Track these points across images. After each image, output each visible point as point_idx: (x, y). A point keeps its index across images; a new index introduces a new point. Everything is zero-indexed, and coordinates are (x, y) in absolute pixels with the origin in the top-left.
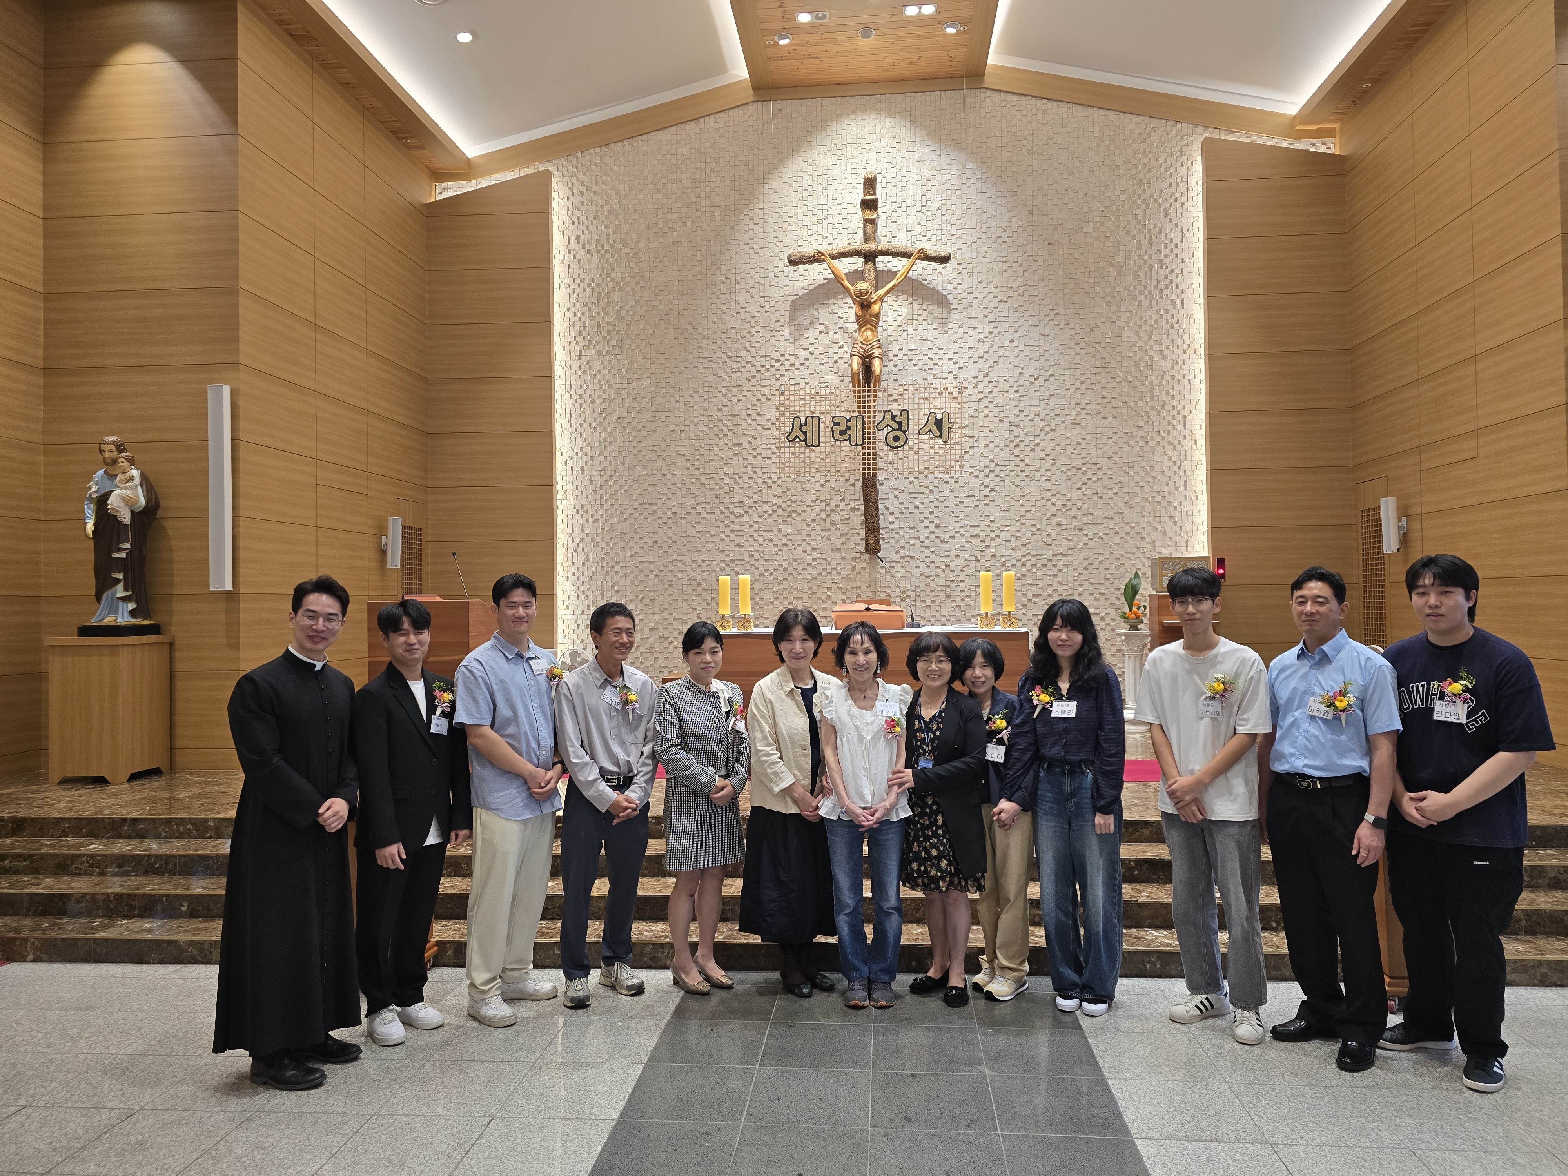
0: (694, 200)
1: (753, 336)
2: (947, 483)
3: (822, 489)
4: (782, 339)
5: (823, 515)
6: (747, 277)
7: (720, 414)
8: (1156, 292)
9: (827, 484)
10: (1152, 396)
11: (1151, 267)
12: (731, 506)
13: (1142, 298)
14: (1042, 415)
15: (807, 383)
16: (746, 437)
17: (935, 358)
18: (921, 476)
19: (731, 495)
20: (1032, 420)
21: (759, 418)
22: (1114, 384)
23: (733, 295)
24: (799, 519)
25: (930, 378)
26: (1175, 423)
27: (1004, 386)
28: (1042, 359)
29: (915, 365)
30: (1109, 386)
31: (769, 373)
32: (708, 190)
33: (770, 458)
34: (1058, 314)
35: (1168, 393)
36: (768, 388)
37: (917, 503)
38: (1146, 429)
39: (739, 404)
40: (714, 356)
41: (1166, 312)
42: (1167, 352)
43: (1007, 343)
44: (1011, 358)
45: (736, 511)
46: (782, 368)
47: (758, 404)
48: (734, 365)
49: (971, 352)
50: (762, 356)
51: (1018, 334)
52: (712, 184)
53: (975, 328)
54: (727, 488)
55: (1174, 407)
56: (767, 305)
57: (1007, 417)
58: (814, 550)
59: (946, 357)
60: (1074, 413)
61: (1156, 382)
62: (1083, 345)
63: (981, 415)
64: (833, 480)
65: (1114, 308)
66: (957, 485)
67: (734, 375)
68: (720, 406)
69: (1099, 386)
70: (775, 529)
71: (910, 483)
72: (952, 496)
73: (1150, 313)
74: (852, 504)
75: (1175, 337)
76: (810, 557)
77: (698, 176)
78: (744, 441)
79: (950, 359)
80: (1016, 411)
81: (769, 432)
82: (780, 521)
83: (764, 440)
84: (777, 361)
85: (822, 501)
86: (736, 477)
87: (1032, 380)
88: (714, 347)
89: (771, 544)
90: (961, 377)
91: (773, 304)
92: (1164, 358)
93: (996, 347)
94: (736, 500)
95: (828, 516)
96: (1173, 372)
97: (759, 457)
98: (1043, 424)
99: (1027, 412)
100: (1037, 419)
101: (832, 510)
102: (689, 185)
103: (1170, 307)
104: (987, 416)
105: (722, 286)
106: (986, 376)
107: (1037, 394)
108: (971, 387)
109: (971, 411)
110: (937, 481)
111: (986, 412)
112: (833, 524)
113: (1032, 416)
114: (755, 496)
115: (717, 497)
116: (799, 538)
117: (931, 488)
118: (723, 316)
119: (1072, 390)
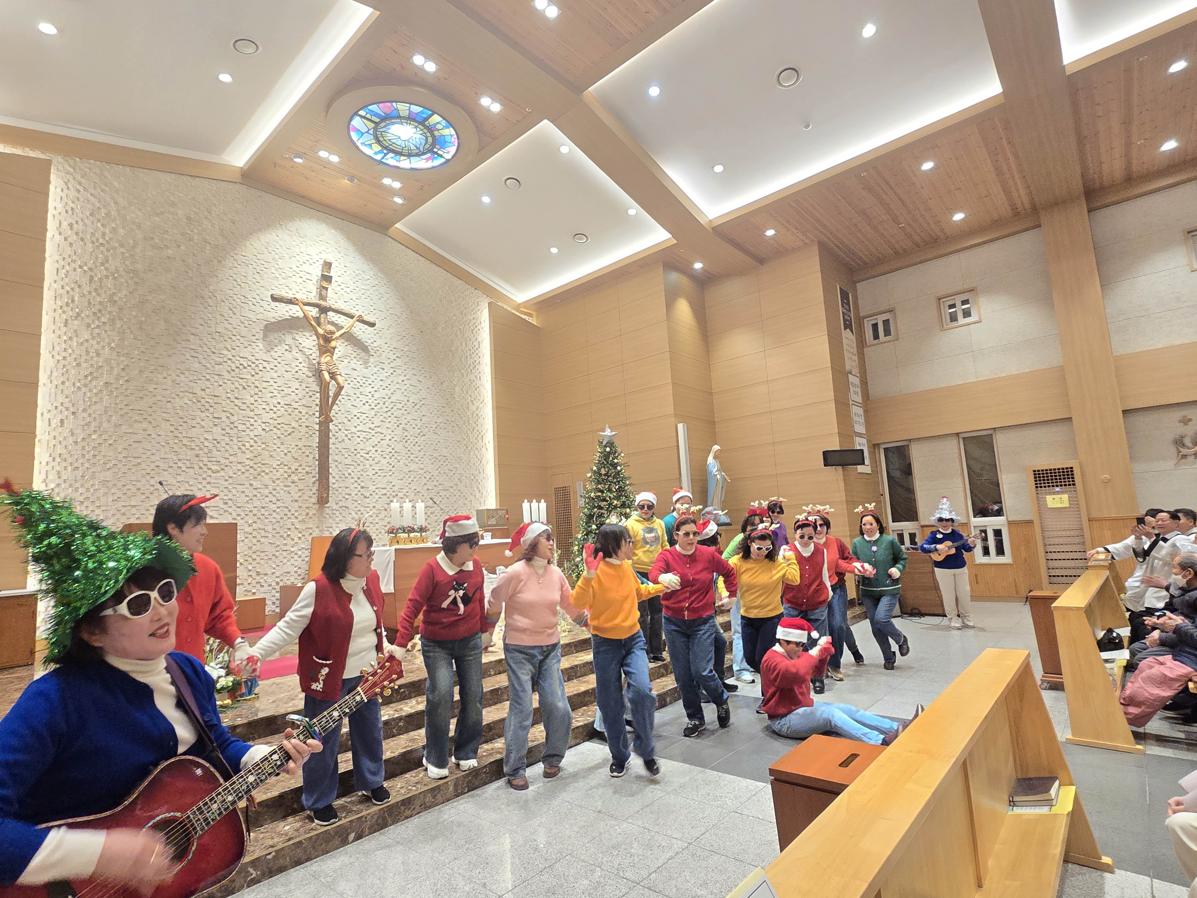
0: (189, 232)
1: (234, 341)
2: (368, 460)
3: (285, 457)
4: (257, 349)
5: (286, 476)
6: (231, 300)
7: (203, 393)
8: (469, 370)
9: (289, 454)
10: (469, 423)
11: (467, 357)
12: (209, 464)
13: (463, 371)
14: (419, 426)
15: (275, 382)
16: (225, 413)
17: (361, 382)
18: (352, 454)
19: (209, 455)
20: (414, 428)
21: (236, 401)
22: (452, 414)
23: (218, 309)
24: (266, 477)
25: (358, 395)
26: (478, 438)
27: (400, 406)
28: (418, 394)
29: (349, 384)
30: (450, 415)
31: (245, 370)
32: (200, 228)
33: (245, 431)
34: (425, 371)
35: (475, 423)
36: (245, 380)
37: (350, 471)
38: (467, 439)
39: (220, 388)
40: (200, 349)
41: (474, 381)
42: (474, 402)
43: (400, 382)
44: (403, 391)
45: (214, 468)
46: (257, 369)
47: (236, 390)
48: (218, 359)
49: (381, 383)
50: (241, 357)
51: (406, 378)
52: (203, 226)
53: (383, 369)
54: (206, 450)
55: (478, 431)
56: (246, 322)
57: (401, 424)
58: (278, 500)
59: (367, 383)
60: (434, 427)
61: (470, 416)
62: (438, 390)
63: (388, 421)
64: (293, 451)
65: (452, 374)
66: (374, 462)
67: (217, 366)
68: (204, 387)
69: (445, 414)
70: (247, 484)
71: (346, 458)
72: (371, 468)
73: (467, 380)
74: (308, 469)
75: (477, 395)
76: (275, 506)
77: (192, 216)
78: (223, 416)
79: (370, 384)
80: (406, 421)
81: (244, 412)
82: (252, 478)
83: (241, 417)
84: (253, 363)
85: (285, 465)
86: (215, 442)
87: (413, 405)
88: (200, 342)
89: (243, 495)
90: (376, 396)
91: (250, 323)
92: (473, 405)
93: (395, 382)
94: (214, 459)
95: (289, 476)
96: (477, 413)
97: (235, 429)
98: (419, 431)
99: (411, 422)
100: (416, 428)
101: (293, 473)
102: (185, 220)
103: (475, 379)
104: (390, 422)
105: (209, 300)
106: (390, 398)
107: (416, 413)
108: (381, 403)
109: (382, 418)
110: (362, 458)
111: (390, 419)
112: (293, 482)
113: (414, 426)
114: (230, 458)
115: (197, 456)
116: (266, 491)
117: (359, 462)
118: (209, 322)
119: (433, 415)
